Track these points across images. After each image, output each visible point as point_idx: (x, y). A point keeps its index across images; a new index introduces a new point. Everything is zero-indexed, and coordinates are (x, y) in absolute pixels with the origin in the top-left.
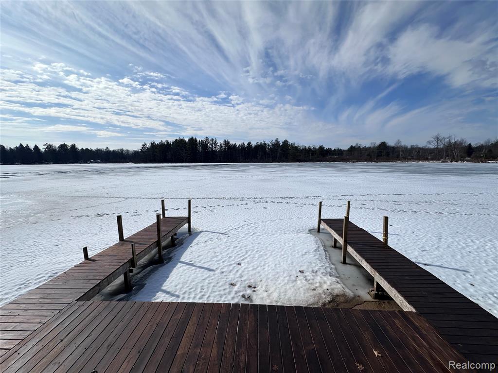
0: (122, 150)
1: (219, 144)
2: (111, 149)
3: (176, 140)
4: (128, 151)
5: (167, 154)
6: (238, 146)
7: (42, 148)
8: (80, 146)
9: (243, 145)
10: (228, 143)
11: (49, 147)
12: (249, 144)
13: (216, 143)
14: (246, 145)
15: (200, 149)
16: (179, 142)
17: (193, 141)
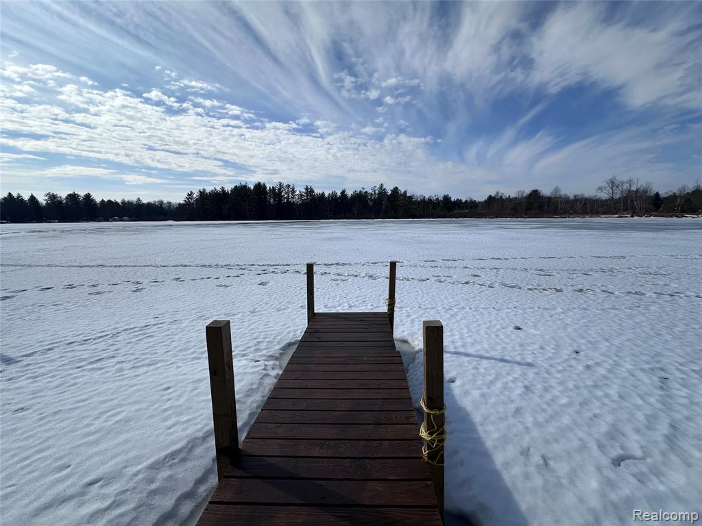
0: (161, 203)
1: (298, 193)
2: (145, 201)
3: (236, 187)
4: (170, 203)
5: (223, 207)
6: (326, 195)
7: (42, 199)
8: (98, 197)
9: (334, 194)
10: (312, 191)
11: (53, 197)
12: (343, 192)
13: (293, 191)
14: (339, 194)
15: (272, 200)
16: (241, 191)
17: (260, 187)
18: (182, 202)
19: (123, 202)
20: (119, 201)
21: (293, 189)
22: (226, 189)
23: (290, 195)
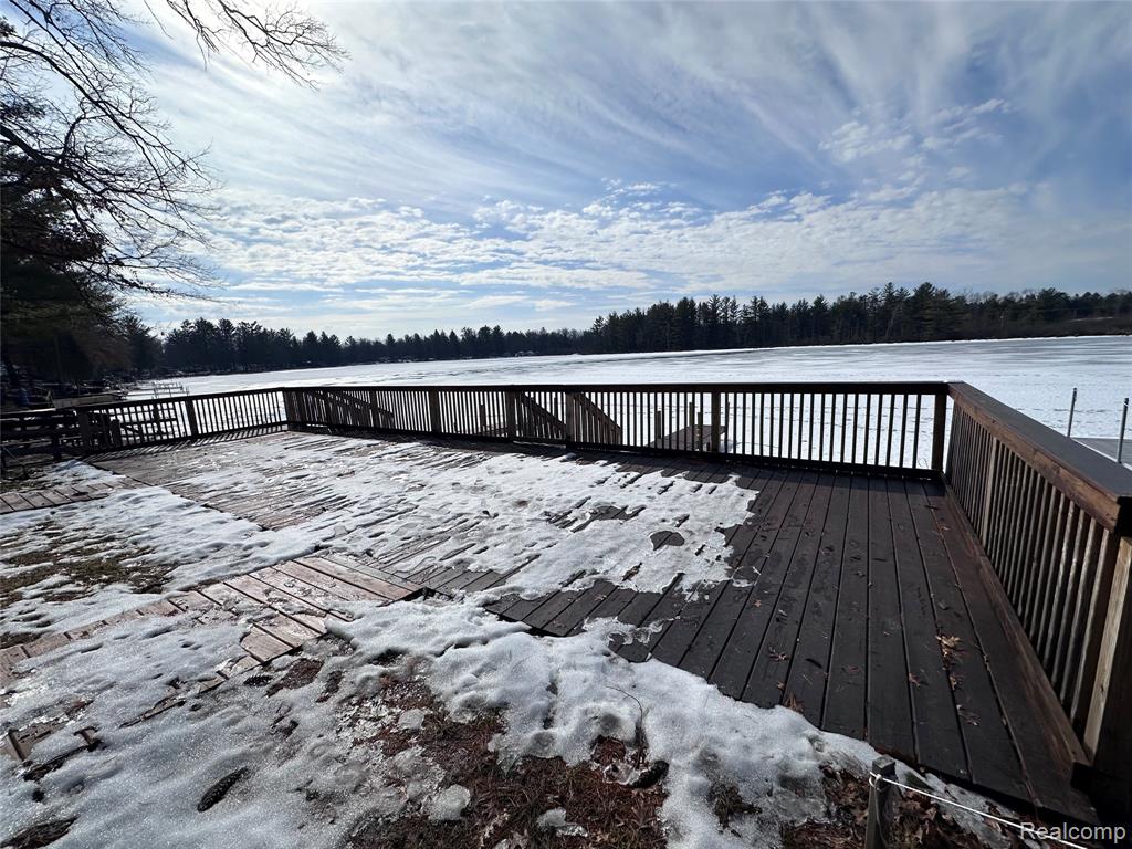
0: (565, 332)
1: (740, 308)
2: (549, 331)
3: (654, 307)
4: (574, 332)
5: (637, 334)
6: (789, 308)
7: (460, 335)
8: (507, 328)
9: (803, 304)
10: (763, 304)
11: (468, 332)
12: (819, 302)
13: (734, 306)
14: (811, 304)
15: (702, 322)
16: (661, 311)
17: (686, 305)
18: (588, 329)
19: (529, 334)
20: (524, 332)
21: (734, 303)
22: (641, 311)
23: (729, 312)
